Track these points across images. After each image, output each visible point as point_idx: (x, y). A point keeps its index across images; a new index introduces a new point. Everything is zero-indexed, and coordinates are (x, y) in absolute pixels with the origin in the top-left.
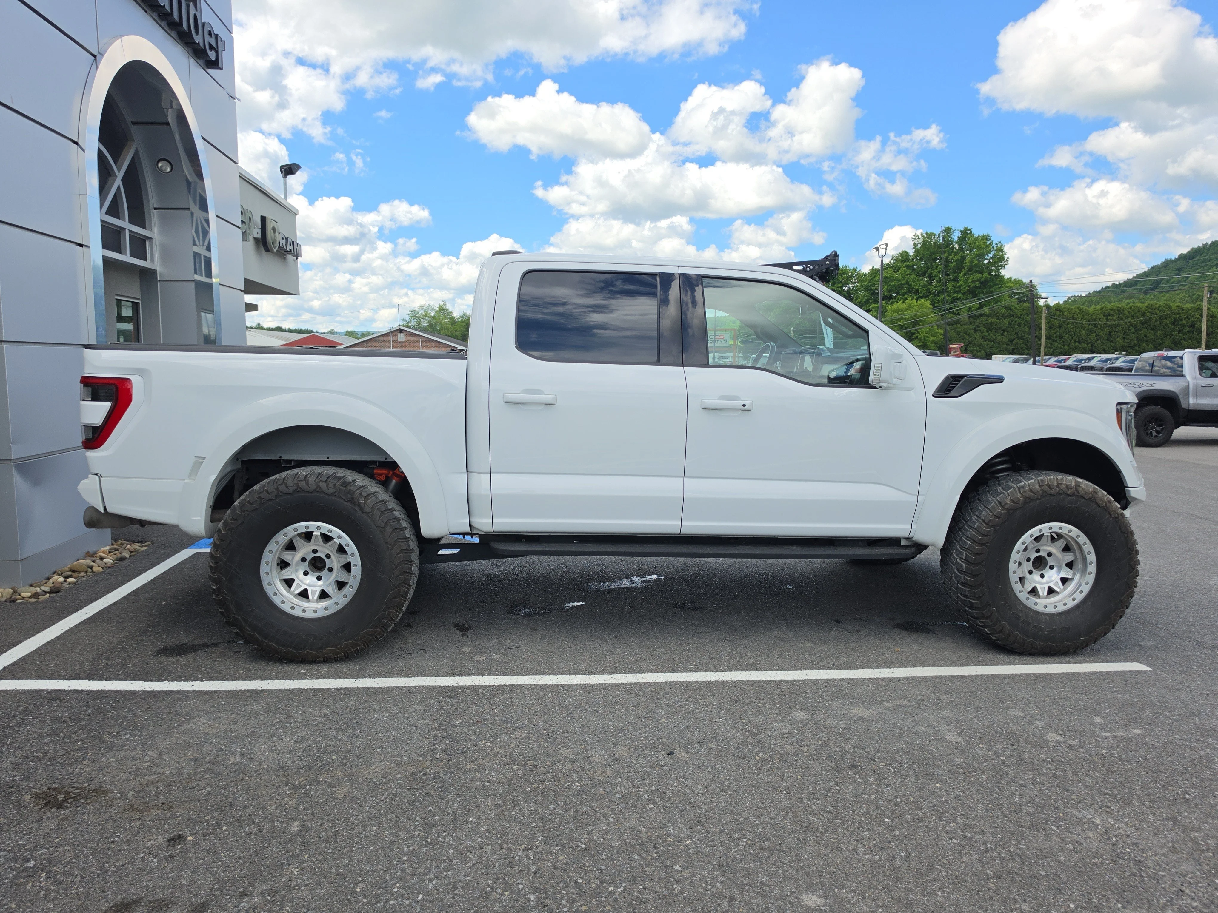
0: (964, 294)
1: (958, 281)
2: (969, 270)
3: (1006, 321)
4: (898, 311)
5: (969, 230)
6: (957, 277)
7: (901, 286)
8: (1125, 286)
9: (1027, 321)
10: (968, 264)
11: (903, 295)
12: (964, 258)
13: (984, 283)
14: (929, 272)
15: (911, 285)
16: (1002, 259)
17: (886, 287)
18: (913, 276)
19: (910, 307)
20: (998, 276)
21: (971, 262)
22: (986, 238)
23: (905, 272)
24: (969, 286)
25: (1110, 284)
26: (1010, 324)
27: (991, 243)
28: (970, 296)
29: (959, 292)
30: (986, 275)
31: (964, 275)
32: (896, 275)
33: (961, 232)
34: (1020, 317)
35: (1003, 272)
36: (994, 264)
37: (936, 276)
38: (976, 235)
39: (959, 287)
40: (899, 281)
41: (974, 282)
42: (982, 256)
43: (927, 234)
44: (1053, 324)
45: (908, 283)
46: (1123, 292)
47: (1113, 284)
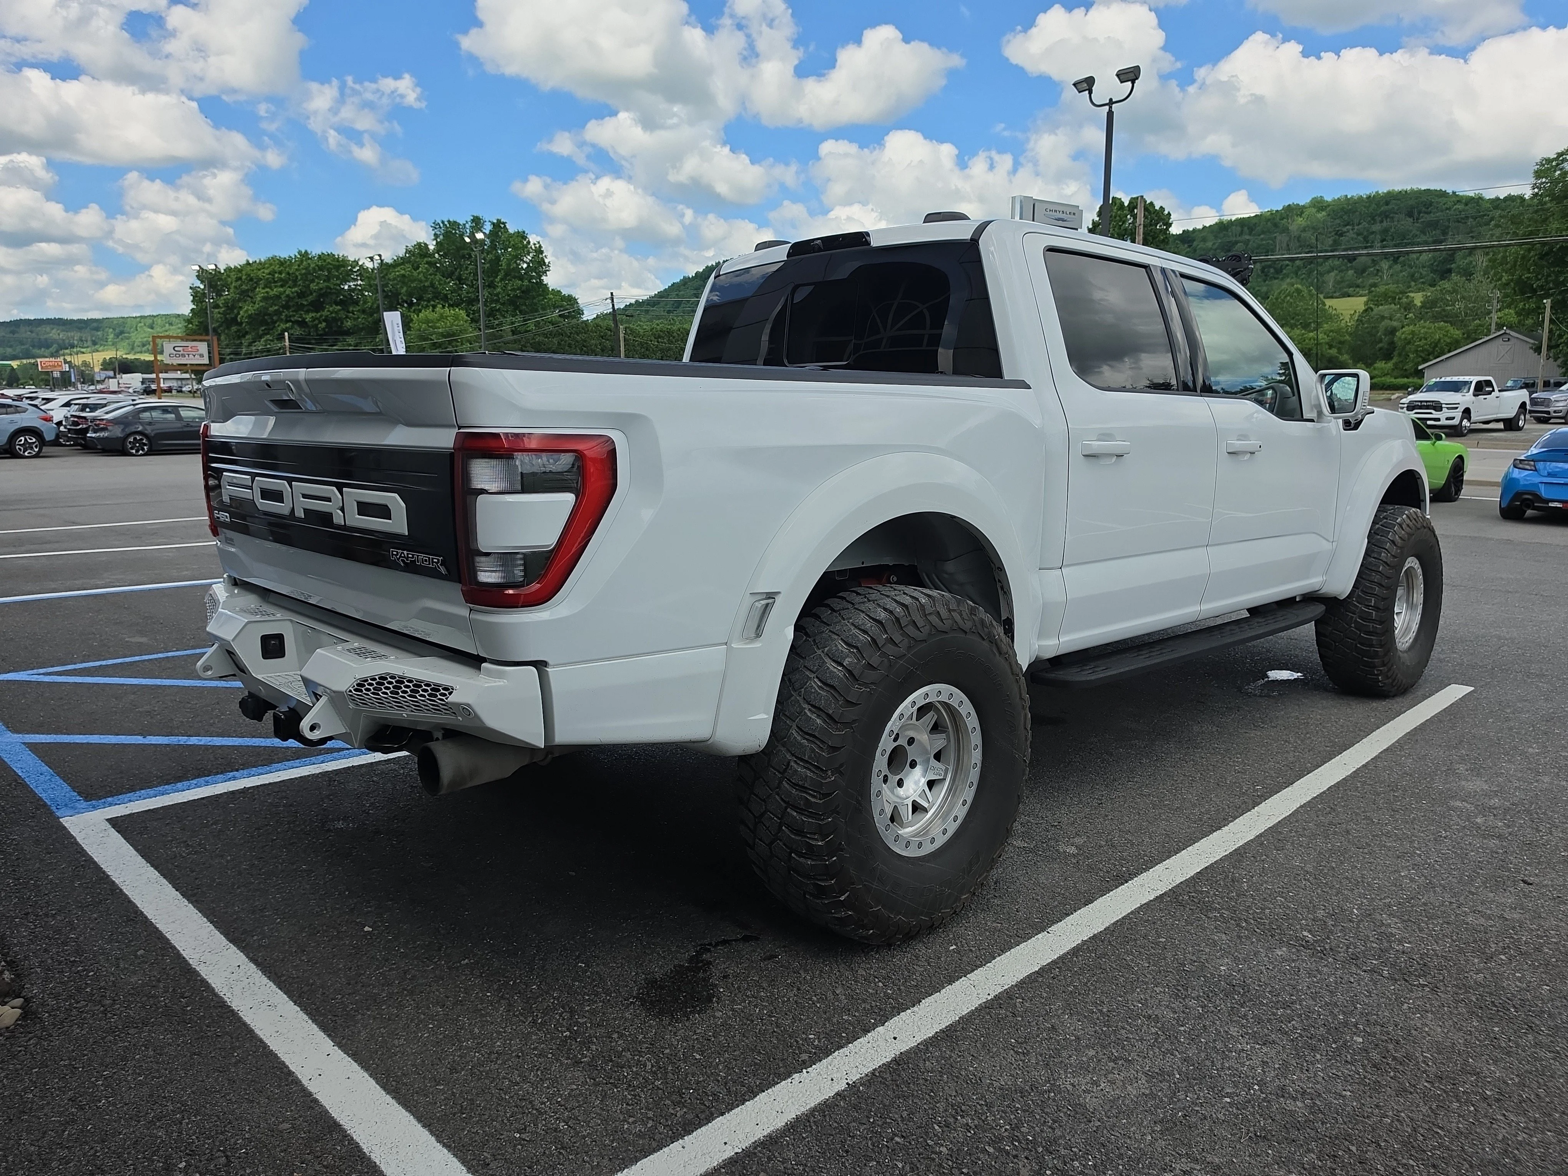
0: (503, 304)
1: (494, 288)
2: (506, 275)
3: (555, 340)
4: (427, 321)
5: (504, 223)
6: (492, 282)
7: (424, 289)
8: (648, 304)
9: (577, 342)
10: (504, 266)
11: (429, 301)
12: (498, 258)
13: (526, 292)
14: (457, 273)
15: (437, 288)
16: (542, 263)
17: (405, 289)
18: (438, 277)
19: (442, 317)
20: (540, 283)
21: (509, 265)
22: (522, 236)
23: (428, 271)
24: (509, 295)
25: (633, 301)
26: (559, 344)
27: (529, 242)
28: (510, 308)
29: (497, 301)
30: (526, 283)
31: (501, 280)
32: (415, 273)
33: (493, 224)
34: (570, 337)
35: (545, 279)
36: (534, 269)
37: (466, 279)
38: (511, 231)
39: (497, 295)
40: (421, 281)
41: (513, 290)
42: (519, 258)
43: (449, 221)
44: (605, 346)
45: (432, 285)
46: (647, 312)
47: (637, 301)
